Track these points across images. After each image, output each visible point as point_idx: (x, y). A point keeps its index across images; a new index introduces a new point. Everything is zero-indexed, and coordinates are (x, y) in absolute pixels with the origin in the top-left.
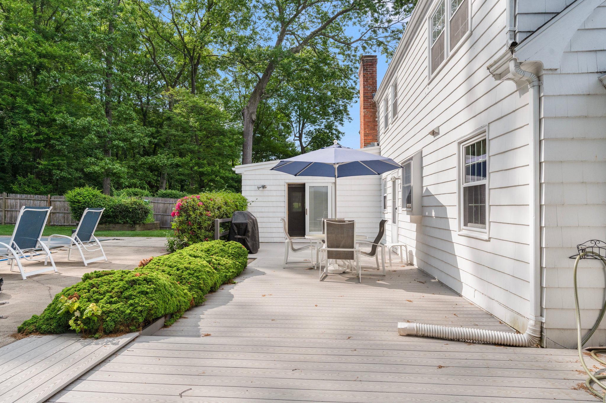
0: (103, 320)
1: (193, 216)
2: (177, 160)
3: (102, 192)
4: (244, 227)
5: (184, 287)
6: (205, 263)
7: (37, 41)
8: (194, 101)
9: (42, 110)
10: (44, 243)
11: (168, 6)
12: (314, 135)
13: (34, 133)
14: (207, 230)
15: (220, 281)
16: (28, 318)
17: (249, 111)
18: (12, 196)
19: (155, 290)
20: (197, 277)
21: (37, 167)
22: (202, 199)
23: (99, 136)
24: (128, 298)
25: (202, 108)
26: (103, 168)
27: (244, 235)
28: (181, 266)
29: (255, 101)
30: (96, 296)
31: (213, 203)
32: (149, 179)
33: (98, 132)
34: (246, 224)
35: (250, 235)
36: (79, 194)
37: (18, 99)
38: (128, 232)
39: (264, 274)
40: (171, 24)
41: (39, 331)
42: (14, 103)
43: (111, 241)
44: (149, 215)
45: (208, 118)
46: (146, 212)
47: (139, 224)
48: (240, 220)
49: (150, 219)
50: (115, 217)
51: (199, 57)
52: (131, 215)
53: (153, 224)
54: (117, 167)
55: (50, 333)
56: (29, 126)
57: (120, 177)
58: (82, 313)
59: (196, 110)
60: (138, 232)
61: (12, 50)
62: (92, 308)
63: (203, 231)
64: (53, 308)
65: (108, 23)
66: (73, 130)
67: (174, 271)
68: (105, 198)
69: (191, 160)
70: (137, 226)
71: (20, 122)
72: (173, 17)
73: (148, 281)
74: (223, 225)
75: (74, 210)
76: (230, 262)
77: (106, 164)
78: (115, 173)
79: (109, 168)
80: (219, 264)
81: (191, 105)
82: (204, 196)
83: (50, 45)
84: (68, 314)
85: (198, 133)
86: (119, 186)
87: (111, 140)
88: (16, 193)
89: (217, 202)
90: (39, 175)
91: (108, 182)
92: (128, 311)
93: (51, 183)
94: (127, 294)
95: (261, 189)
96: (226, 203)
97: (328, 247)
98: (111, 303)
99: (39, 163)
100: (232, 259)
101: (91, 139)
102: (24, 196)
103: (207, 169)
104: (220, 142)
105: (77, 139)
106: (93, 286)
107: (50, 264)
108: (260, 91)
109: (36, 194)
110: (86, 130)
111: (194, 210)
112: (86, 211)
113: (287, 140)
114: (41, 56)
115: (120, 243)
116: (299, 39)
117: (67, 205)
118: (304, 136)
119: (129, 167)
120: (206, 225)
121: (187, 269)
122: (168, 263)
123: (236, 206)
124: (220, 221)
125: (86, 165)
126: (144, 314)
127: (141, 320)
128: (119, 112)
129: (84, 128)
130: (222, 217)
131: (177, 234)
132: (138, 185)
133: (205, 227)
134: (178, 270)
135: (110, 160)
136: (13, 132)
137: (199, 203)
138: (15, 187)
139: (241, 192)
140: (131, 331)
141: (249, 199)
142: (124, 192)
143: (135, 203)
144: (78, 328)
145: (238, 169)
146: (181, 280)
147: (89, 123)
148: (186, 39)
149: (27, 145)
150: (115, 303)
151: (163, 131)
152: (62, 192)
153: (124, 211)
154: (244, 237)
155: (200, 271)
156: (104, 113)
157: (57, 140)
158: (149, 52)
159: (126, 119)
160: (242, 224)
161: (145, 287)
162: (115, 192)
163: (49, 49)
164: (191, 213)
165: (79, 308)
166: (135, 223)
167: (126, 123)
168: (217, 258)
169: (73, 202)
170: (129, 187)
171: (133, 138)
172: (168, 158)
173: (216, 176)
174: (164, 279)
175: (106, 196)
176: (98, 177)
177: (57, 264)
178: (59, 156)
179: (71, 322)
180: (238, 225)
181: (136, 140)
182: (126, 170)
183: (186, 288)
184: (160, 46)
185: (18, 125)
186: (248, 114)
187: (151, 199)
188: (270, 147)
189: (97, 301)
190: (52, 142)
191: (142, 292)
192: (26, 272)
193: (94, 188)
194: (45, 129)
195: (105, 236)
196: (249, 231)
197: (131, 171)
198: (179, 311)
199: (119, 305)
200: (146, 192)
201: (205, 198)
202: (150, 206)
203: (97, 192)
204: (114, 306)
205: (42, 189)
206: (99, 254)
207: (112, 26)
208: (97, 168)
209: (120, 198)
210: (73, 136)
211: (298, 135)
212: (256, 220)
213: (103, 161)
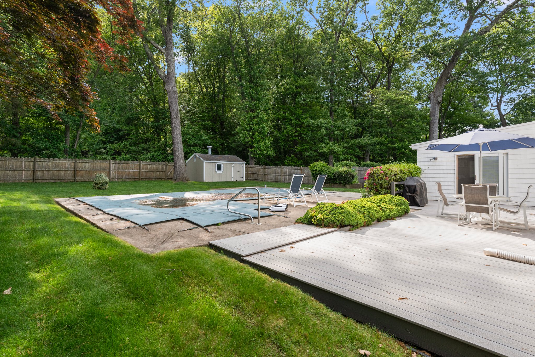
0: (324, 221)
1: (377, 179)
2: (376, 140)
3: (328, 164)
4: (413, 188)
5: (361, 215)
6: (375, 205)
7: (295, 80)
8: (388, 96)
9: (297, 118)
10: (302, 192)
11: (370, 30)
12: (517, 101)
13: (294, 132)
14: (385, 188)
15: (384, 217)
16: (299, 218)
17: (435, 95)
18: (285, 167)
19: (345, 212)
20: (369, 211)
21: (295, 151)
22: (383, 169)
23: (327, 129)
24: (333, 214)
25: (394, 101)
26: (329, 149)
27: (414, 193)
28: (360, 205)
29: (441, 86)
30: (321, 212)
31: (390, 171)
32: (357, 154)
33: (325, 127)
34: (415, 186)
35: (418, 193)
36: (316, 166)
37: (287, 114)
38: (342, 189)
39: (419, 218)
40: (373, 43)
41: (302, 223)
42: (285, 116)
43: (332, 193)
44: (355, 179)
45: (399, 106)
46: (353, 177)
47: (349, 184)
48: (411, 183)
49: (356, 181)
50: (335, 179)
51: (394, 60)
52: (344, 178)
53: (358, 184)
54: (337, 148)
55: (306, 224)
56: (291, 128)
57: (338, 154)
58: (316, 217)
59: (389, 102)
60: (348, 189)
61: (284, 88)
62: (320, 216)
63: (383, 189)
64: (306, 215)
65: (331, 58)
66: (313, 127)
67: (357, 207)
68: (329, 168)
69: (385, 139)
70: (348, 185)
71: (287, 126)
72: (373, 37)
73: (342, 208)
74: (398, 186)
75: (313, 175)
76: (394, 208)
77: (330, 146)
78: (335, 152)
79: (332, 149)
80: (386, 208)
81: (385, 99)
82: (385, 167)
83: (301, 80)
84: (312, 217)
85: (391, 119)
86: (338, 160)
87: (333, 131)
88: (287, 166)
89: (393, 171)
90: (296, 155)
91: (332, 158)
92: (333, 219)
93: (302, 159)
94: (333, 212)
95: (433, 160)
96: (402, 172)
97: (466, 203)
98: (327, 215)
99: (296, 149)
100: (396, 206)
101: (322, 132)
102: (290, 167)
103: (399, 145)
104: (409, 123)
105: (315, 132)
106: (320, 208)
107: (304, 202)
108: (446, 76)
109: (295, 166)
110: (319, 127)
111: (378, 176)
112: (319, 176)
113: (484, 110)
114: (297, 87)
115: (337, 194)
116: (491, 17)
117: (310, 172)
118: (503, 104)
119: (344, 147)
120: (385, 185)
121: (363, 207)
122: (354, 203)
123: (411, 173)
124: (395, 183)
125: (319, 148)
126: (340, 221)
127: (338, 224)
128: (338, 112)
129: (318, 125)
130: (398, 181)
131: (367, 190)
132: (349, 158)
133: (385, 187)
134: (359, 207)
135: (332, 144)
136: (285, 132)
137: (381, 171)
138: (286, 162)
139: (417, 163)
140: (334, 228)
141: (423, 168)
142: (340, 163)
143: (346, 171)
144: (315, 223)
145: (413, 147)
146: (360, 212)
147: (321, 122)
148: (384, 49)
149: (291, 139)
150: (328, 215)
151: (366, 121)
152: (307, 165)
153: (340, 176)
154: (413, 195)
155: (370, 209)
156: (329, 114)
157: (305, 134)
158: (357, 66)
159: (342, 116)
160: (412, 186)
161: (340, 211)
162: (335, 164)
163: (301, 82)
164: (376, 178)
165: (315, 215)
166: (346, 184)
167: (342, 119)
168: (385, 204)
169: (313, 171)
170: (344, 160)
171: (346, 128)
172: (369, 139)
173: (406, 150)
174: (349, 209)
175: (330, 167)
176: (326, 155)
177: (307, 202)
178: (305, 143)
179: (313, 220)
180: (409, 187)
181: (348, 129)
182: (342, 149)
183: (362, 216)
184: (364, 59)
185: (287, 128)
186: (434, 98)
187: (357, 168)
188: (463, 119)
189: (322, 213)
190: (303, 135)
191: (339, 213)
192: (295, 204)
193: (324, 162)
194: (299, 129)
195: (329, 190)
196: (417, 191)
197: (345, 149)
198: (357, 225)
199: (330, 216)
200: (354, 163)
201: (385, 168)
202: (356, 173)
203: (325, 164)
204: (328, 216)
205: (298, 163)
206: (325, 199)
207: (334, 58)
208: (325, 150)
209: (337, 168)
210: (313, 131)
211: (495, 104)
212: (424, 183)
213: (329, 145)
